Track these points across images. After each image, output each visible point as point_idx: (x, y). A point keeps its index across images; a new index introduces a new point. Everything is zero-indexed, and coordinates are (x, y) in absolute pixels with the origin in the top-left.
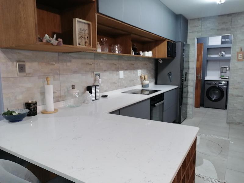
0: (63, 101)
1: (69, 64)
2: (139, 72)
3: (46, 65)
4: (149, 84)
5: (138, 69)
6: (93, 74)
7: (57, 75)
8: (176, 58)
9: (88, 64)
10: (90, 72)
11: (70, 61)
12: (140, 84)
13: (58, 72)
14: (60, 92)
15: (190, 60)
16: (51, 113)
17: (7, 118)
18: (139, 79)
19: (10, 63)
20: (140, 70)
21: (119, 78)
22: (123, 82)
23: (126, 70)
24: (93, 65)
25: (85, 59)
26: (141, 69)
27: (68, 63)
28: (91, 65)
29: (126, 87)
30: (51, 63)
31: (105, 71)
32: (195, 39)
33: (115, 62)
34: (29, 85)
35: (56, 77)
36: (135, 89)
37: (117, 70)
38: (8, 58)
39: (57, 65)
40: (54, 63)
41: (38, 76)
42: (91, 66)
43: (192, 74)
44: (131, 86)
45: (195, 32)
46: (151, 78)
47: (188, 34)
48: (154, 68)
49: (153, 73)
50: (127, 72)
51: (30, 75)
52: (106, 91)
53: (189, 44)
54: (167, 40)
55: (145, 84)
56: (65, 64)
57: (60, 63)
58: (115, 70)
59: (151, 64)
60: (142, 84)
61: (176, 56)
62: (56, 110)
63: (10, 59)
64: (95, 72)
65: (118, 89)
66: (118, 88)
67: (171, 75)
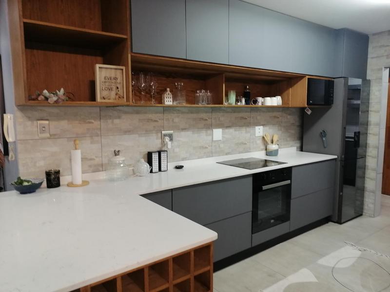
0: (105, 171)
1: (117, 121)
2: (259, 131)
3: (80, 123)
4: (278, 150)
5: (256, 126)
6: (160, 135)
7: (97, 136)
8: (334, 106)
9: (151, 120)
10: (154, 132)
11: (119, 117)
12: (262, 150)
13: (99, 133)
14: (101, 158)
15: (370, 109)
16: (77, 186)
17: (17, 189)
18: (260, 142)
19: (29, 123)
20: (261, 127)
21: (212, 141)
22: (222, 145)
23: (228, 127)
24: (160, 121)
25: (145, 113)
26: (263, 125)
27: (115, 120)
28: (156, 121)
29: (227, 154)
30: (87, 121)
31: (183, 129)
32: (382, 69)
33: (204, 115)
34: (55, 149)
35: (96, 139)
36: (250, 157)
37: (209, 128)
38: (27, 117)
39: (96, 123)
40: (93, 121)
41: (67, 138)
42: (156, 123)
43: (374, 135)
44: (240, 153)
45: (383, 56)
46: (288, 139)
47: (369, 60)
48: (298, 124)
49: (295, 131)
50: (231, 131)
51: (56, 137)
52: (183, 159)
53: (369, 81)
54: (307, 77)
55: (271, 150)
56: (110, 121)
57: (102, 121)
58: (204, 128)
59: (289, 117)
60: (266, 150)
61: (333, 103)
62: (85, 183)
63: (29, 118)
64: (163, 132)
65: (210, 157)
66: (211, 154)
67: (325, 136)
